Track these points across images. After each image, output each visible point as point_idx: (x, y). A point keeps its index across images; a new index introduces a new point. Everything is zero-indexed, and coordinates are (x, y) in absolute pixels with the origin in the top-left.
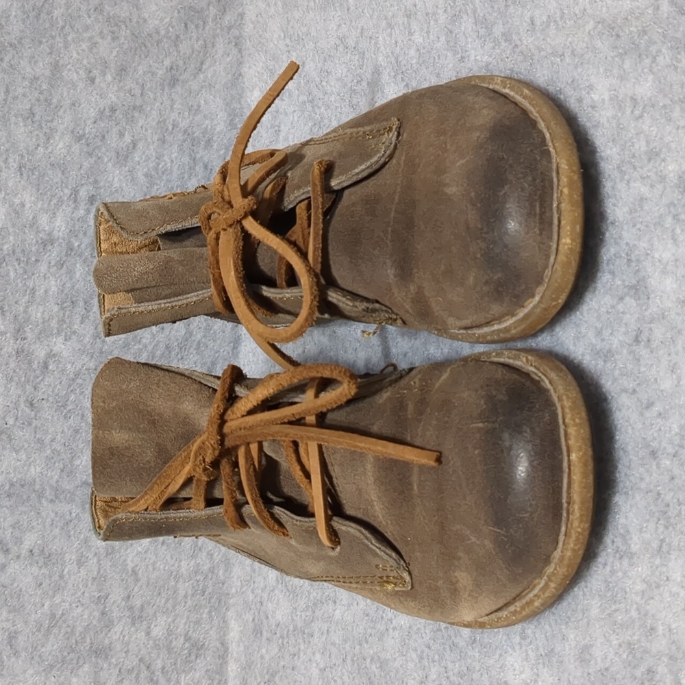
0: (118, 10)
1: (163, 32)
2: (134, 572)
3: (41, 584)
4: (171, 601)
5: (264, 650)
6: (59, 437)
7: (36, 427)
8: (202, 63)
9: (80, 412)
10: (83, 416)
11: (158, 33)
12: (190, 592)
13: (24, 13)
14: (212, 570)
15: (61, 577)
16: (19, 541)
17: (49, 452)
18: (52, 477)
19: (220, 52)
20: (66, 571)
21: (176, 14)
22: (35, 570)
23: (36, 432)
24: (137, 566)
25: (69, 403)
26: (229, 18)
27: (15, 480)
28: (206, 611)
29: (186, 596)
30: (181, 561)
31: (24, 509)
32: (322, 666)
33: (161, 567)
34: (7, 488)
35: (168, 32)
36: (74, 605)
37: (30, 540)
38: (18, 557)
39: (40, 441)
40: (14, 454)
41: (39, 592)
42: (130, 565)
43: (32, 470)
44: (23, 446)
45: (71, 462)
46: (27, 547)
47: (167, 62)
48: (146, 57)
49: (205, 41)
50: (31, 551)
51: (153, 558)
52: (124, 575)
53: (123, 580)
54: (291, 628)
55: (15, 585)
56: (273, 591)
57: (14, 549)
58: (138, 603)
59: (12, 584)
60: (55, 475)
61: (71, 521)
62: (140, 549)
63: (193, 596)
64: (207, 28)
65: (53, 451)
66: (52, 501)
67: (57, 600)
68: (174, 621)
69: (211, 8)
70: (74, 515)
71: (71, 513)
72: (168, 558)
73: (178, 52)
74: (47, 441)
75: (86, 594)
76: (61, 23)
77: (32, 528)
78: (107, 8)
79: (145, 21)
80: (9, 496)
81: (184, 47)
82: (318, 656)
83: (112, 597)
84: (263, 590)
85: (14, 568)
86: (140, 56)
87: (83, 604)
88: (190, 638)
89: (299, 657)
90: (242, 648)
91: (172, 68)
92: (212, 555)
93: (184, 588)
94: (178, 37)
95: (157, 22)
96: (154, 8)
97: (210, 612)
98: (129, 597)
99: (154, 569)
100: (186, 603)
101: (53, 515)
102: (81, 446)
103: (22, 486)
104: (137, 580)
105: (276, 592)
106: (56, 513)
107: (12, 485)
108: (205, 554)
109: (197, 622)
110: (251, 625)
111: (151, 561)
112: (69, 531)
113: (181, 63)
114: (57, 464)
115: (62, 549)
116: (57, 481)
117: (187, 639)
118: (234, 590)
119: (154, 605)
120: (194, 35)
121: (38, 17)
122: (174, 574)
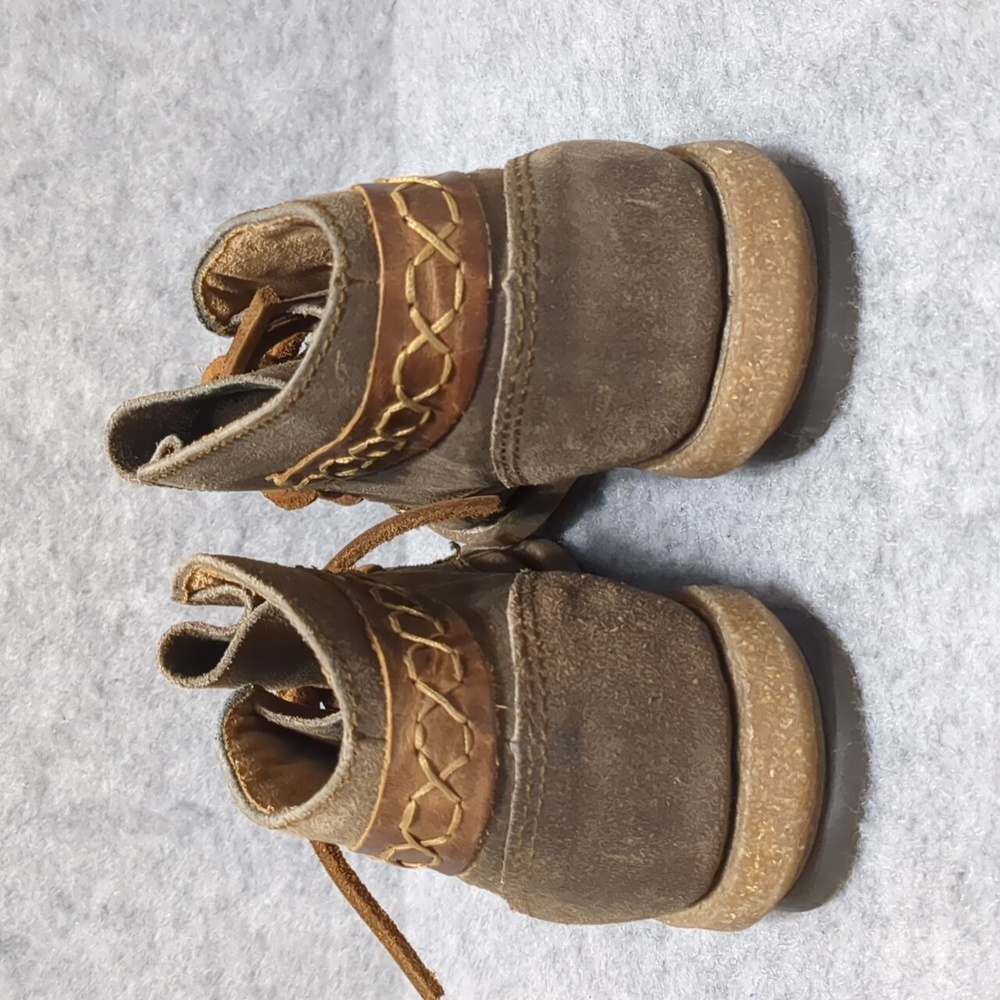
0: (211, 103)
1: (278, 130)
2: (260, 936)
3: (121, 957)
4: (316, 979)
6: (142, 735)
7: (108, 722)
8: (338, 172)
9: (173, 698)
10: (176, 703)
11: (270, 130)
12: (345, 966)
13: (74, 116)
15: (151, 945)
16: (88, 892)
17: (127, 757)
18: (132, 796)
19: (365, 152)
20: (157, 938)
21: (296, 102)
22: (111, 935)
23: (107, 729)
24: (263, 927)
25: (155, 684)
26: (376, 102)
27: (78, 802)
29: (339, 973)
30: (330, 918)
31: (93, 844)
33: (301, 928)
34: (67, 813)
35: (285, 128)
36: (171, 988)
37: (103, 891)
38: (86, 916)
39: (115, 743)
40: (76, 763)
41: (118, 969)
42: (253, 929)
43: (104, 785)
44: (90, 751)
45: (161, 774)
46: (98, 901)
47: (286, 174)
48: (254, 167)
49: (341, 138)
50: (105, 907)
51: (288, 915)
52: (244, 941)
53: (243, 949)
55: (83, 958)
57: (81, 906)
58: (267, 982)
59: (79, 957)
60: (137, 792)
61: (162, 861)
62: (267, 902)
63: (350, 970)
64: (344, 118)
65: (135, 757)
66: (133, 832)
67: (147, 979)
69: (349, 89)
70: (167, 851)
71: (162, 849)
72: (311, 913)
73: (302, 156)
74: (125, 741)
75: (189, 971)
76: (128, 127)
77: (107, 872)
78: (194, 100)
79: (251, 114)
80: (70, 825)
81: (309, 150)
83: (228, 977)
85: (81, 932)
86: (245, 168)
87: (184, 987)
91: (292, 181)
93: (335, 958)
94: (300, 135)
95: (268, 116)
96: (263, 95)
98: (253, 974)
99: (290, 931)
100: (340, 982)
101: (135, 853)
102: (174, 749)
103: (90, 810)
104: (264, 948)
106: (141, 850)
107: (74, 809)
111: (286, 919)
112: (160, 876)
113: (306, 173)
114: (140, 776)
115: (151, 902)
116: (142, 802)
119: (291, 986)
120: (325, 131)
121: (94, 120)
122: (321, 937)
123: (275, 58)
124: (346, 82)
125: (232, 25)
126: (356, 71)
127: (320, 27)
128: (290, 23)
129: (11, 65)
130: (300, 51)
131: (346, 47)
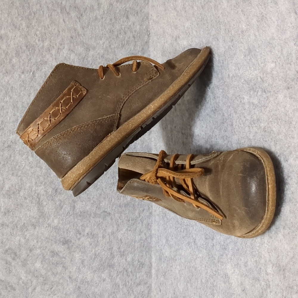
0: (109, 56)
2: (121, 240)
3: (91, 244)
4: (133, 249)
5: (162, 265)
6: (95, 197)
7: (88, 194)
9: (102, 188)
10: (102, 189)
12: (139, 246)
13: (79, 60)
14: (146, 239)
15: (98, 241)
16: (84, 230)
17: (92, 201)
18: (93, 210)
20: (99, 240)
22: (89, 240)
23: (88, 195)
24: (121, 238)
25: (98, 185)
27: (82, 211)
28: (145, 253)
29: (138, 248)
30: (136, 236)
31: (85, 220)
32: (179, 270)
33: (130, 238)
34: (79, 213)
36: (102, 251)
37: (87, 230)
38: (84, 236)
39: (89, 198)
40: (81, 202)
41: (91, 247)
42: (119, 238)
43: (87, 207)
44: (84, 200)
45: (99, 205)
46: (86, 232)
50: (88, 234)
51: (127, 235)
52: (117, 241)
53: (117, 243)
54: (170, 258)
55: (83, 244)
56: (165, 246)
57: (82, 233)
58: (122, 250)
59: (82, 244)
60: (94, 209)
61: (100, 224)
62: (122, 233)
65: (94, 201)
66: (94, 217)
67: (97, 249)
68: (134, 256)
70: (101, 222)
71: (100, 221)
72: (132, 235)
74: (91, 198)
75: (106, 247)
76: (91, 62)
77: (88, 226)
78: (105, 56)
80: (80, 216)
82: (178, 266)
83: (114, 248)
84: (162, 246)
85: (82, 239)
87: (105, 251)
88: (140, 261)
89: (173, 267)
90: (156, 264)
92: (146, 234)
93: (137, 245)
97: (146, 253)
98: (119, 248)
99: (127, 239)
100: (138, 250)
101: (94, 222)
102: (102, 199)
103: (84, 213)
104: (122, 242)
105: (166, 246)
106: (95, 221)
107: (81, 213)
108: (144, 234)
109: (142, 256)
110: (158, 257)
111: (126, 236)
112: (99, 227)
114: (95, 205)
115: (97, 233)
116: (95, 211)
117: (139, 262)
118: (153, 246)
119: (127, 251)
121: (83, 61)
122: (134, 240)
123: (123, 46)
124: (139, 51)
125: (113, 39)
126: (141, 49)
127: (133, 39)
128: (126, 38)
129: (65, 48)
130: (128, 44)
131: (139, 43)
